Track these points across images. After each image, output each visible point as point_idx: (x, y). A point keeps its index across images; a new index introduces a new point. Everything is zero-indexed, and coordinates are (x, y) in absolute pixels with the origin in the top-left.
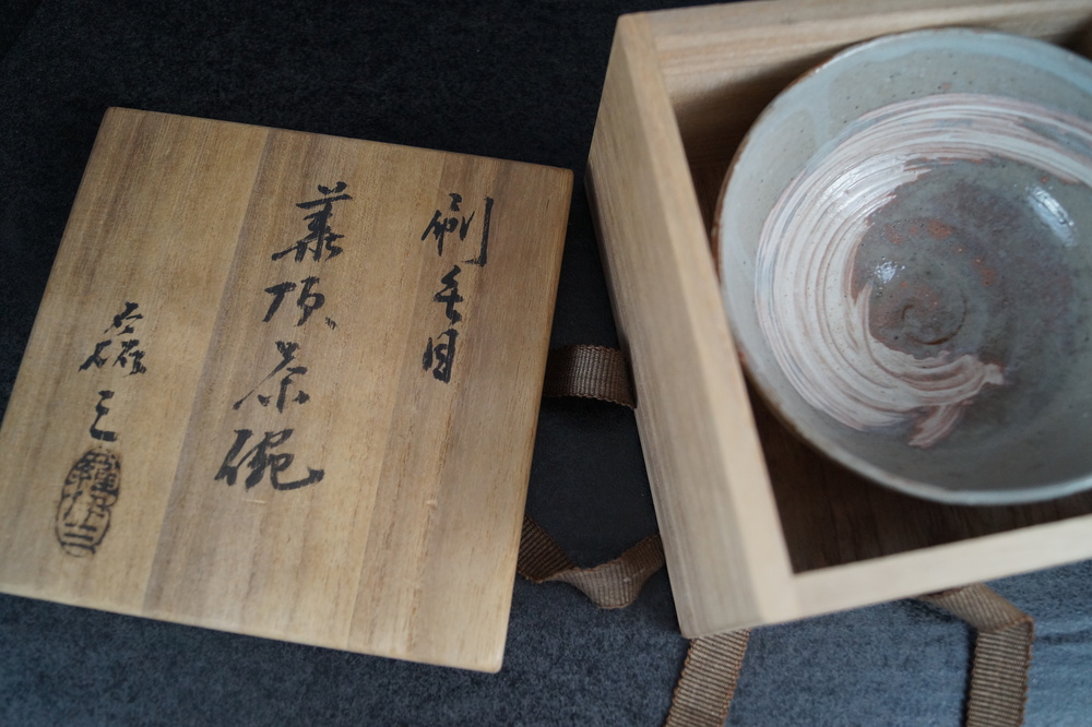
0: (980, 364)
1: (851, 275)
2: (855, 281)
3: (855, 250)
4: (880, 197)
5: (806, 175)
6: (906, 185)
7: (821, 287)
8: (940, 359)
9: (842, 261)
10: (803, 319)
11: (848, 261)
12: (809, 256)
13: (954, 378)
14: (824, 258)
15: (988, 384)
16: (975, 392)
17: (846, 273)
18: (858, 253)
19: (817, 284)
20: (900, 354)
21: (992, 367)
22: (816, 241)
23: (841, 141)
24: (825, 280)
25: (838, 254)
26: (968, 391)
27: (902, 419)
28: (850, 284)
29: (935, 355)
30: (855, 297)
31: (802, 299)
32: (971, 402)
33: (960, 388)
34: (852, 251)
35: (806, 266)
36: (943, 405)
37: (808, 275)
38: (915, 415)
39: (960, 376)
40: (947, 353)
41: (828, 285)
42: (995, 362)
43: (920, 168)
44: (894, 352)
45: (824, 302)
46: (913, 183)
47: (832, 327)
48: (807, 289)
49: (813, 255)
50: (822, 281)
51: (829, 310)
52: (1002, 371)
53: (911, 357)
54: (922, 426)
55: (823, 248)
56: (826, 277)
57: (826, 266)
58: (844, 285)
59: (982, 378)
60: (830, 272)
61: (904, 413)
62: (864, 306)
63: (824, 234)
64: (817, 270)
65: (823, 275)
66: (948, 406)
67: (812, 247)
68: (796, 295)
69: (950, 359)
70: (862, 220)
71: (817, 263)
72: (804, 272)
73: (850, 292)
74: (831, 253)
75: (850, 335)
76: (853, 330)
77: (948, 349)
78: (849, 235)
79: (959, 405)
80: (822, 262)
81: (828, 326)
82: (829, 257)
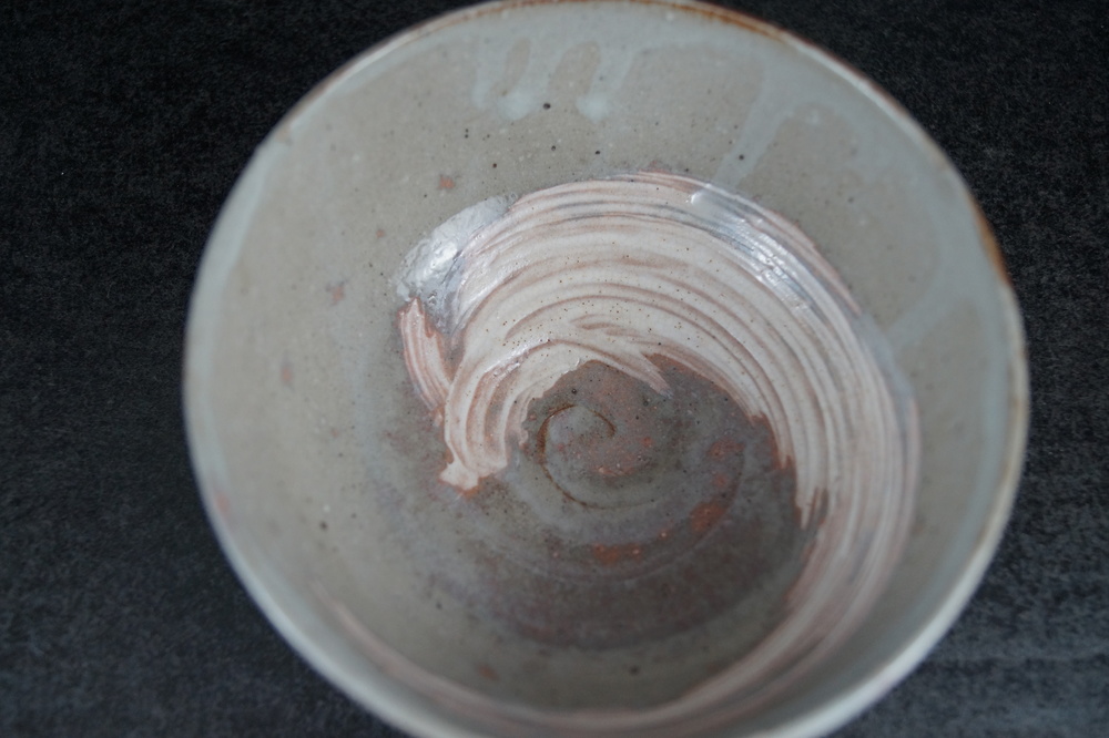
0: (485, 473)
1: (689, 365)
2: (678, 367)
3: (722, 386)
4: (791, 444)
5: (852, 316)
6: (793, 488)
7: (685, 313)
8: (518, 429)
9: (712, 359)
10: (648, 264)
11: (710, 369)
12: (736, 309)
13: (482, 428)
14: (726, 333)
15: (451, 461)
16: (447, 438)
17: (695, 359)
18: (716, 389)
19: (692, 309)
20: (551, 384)
21: (471, 483)
22: (754, 327)
23: (887, 375)
24: (693, 324)
25: (724, 356)
26: (455, 430)
27: (456, 321)
28: (675, 358)
29: (525, 426)
30: (655, 359)
31: (676, 275)
32: (437, 424)
33: (463, 423)
34: (722, 379)
35: (721, 300)
36: (452, 388)
37: (708, 299)
38: (454, 342)
39: (480, 438)
40: (522, 442)
41: (686, 326)
42: (476, 491)
43: (812, 513)
44: (556, 379)
45: (662, 309)
46: (793, 498)
47: (623, 304)
48: (690, 289)
49: (734, 316)
50: (692, 317)
51: (649, 311)
52: (458, 489)
53: (539, 394)
54: (434, 339)
55: (740, 335)
56: (697, 326)
57: (714, 332)
58: (676, 349)
59: (464, 461)
60: (703, 335)
61: (464, 331)
62: (638, 369)
63: (760, 343)
64: (711, 315)
65: (702, 323)
66: (446, 392)
67: (745, 317)
68: (684, 265)
69: (511, 440)
70: (765, 410)
71: (721, 319)
72: (714, 294)
73: (664, 353)
74: (730, 347)
75: (603, 325)
76: (610, 333)
77: (526, 446)
78: (746, 380)
79: (441, 407)
80: (720, 328)
81: (627, 300)
82: (725, 341)
